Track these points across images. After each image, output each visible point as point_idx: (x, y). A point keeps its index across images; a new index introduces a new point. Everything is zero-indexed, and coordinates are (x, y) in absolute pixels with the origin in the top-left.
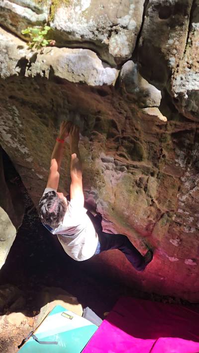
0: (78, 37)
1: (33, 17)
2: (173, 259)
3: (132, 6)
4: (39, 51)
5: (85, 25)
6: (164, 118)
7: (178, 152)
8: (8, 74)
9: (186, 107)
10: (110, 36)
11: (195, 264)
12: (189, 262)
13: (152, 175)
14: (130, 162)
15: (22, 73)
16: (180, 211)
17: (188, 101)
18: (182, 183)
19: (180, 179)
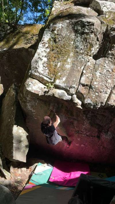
0: (61, 87)
1: (49, 81)
2: (77, 145)
3: (76, 83)
4: (50, 89)
5: (64, 85)
6: (82, 108)
7: (84, 115)
8: (41, 95)
9: (87, 106)
10: (70, 88)
11: (84, 146)
12: (82, 145)
13: (76, 120)
14: (70, 117)
15: (45, 94)
16: (82, 130)
17: (88, 105)
18: (84, 123)
19: (83, 122)
